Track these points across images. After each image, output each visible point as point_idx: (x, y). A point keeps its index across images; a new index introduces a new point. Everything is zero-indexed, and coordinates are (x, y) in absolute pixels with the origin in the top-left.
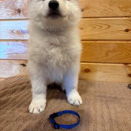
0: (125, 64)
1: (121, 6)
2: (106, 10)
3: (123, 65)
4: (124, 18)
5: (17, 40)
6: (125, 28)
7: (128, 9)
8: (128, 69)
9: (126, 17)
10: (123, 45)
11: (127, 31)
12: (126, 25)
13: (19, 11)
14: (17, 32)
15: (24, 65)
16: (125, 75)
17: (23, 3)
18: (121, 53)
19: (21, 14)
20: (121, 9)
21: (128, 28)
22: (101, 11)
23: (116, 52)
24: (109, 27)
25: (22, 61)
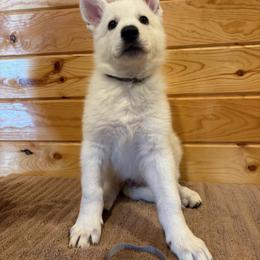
0: (238, 144)
1: (225, 22)
2: (194, 32)
3: (236, 146)
4: (232, 47)
5: (12, 100)
6: (235, 68)
7: (240, 29)
8: (246, 154)
9: (237, 44)
10: (233, 103)
11: (240, 73)
12: (238, 61)
13: (13, 39)
14: (10, 82)
15: (27, 152)
16: (241, 168)
17: (20, 21)
18: (229, 120)
19: (18, 44)
20: (225, 28)
21: (241, 68)
22: (185, 33)
23: (218, 118)
24: (203, 66)
25: (24, 144)
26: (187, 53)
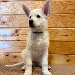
0: (65, 54)
2: (55, 24)
3: (64, 55)
4: (65, 29)
6: (65, 34)
7: (67, 23)
8: (67, 57)
9: (66, 28)
10: (64, 44)
11: (66, 36)
12: (66, 32)
13: (4, 23)
15: (7, 55)
16: (65, 61)
17: (6, 18)
18: (63, 48)
19: (5, 24)
20: (63, 23)
21: (67, 34)
22: (52, 24)
23: (60, 47)
24: (57, 33)
26: (53, 29)
